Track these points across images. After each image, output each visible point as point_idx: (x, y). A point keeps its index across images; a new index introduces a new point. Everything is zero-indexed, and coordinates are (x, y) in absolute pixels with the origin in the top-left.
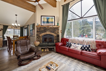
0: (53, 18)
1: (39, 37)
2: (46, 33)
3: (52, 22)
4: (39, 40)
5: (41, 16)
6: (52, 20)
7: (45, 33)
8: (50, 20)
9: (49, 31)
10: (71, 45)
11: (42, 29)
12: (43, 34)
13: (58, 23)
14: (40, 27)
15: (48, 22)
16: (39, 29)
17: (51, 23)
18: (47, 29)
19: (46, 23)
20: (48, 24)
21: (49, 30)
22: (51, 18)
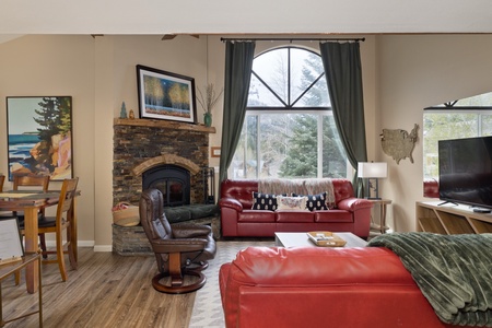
0: (187, 85)
1: (127, 178)
2: (160, 158)
3: (185, 107)
4: (128, 195)
5: (139, 67)
6: (183, 96)
7: (158, 160)
8: (176, 96)
9: (171, 148)
10: (275, 201)
11: (143, 139)
12: (148, 164)
13: (208, 116)
14: (133, 127)
15: (167, 103)
16: (128, 137)
17: (181, 111)
18: (163, 139)
19: (162, 108)
20: (170, 114)
21: (173, 145)
22: (178, 87)
